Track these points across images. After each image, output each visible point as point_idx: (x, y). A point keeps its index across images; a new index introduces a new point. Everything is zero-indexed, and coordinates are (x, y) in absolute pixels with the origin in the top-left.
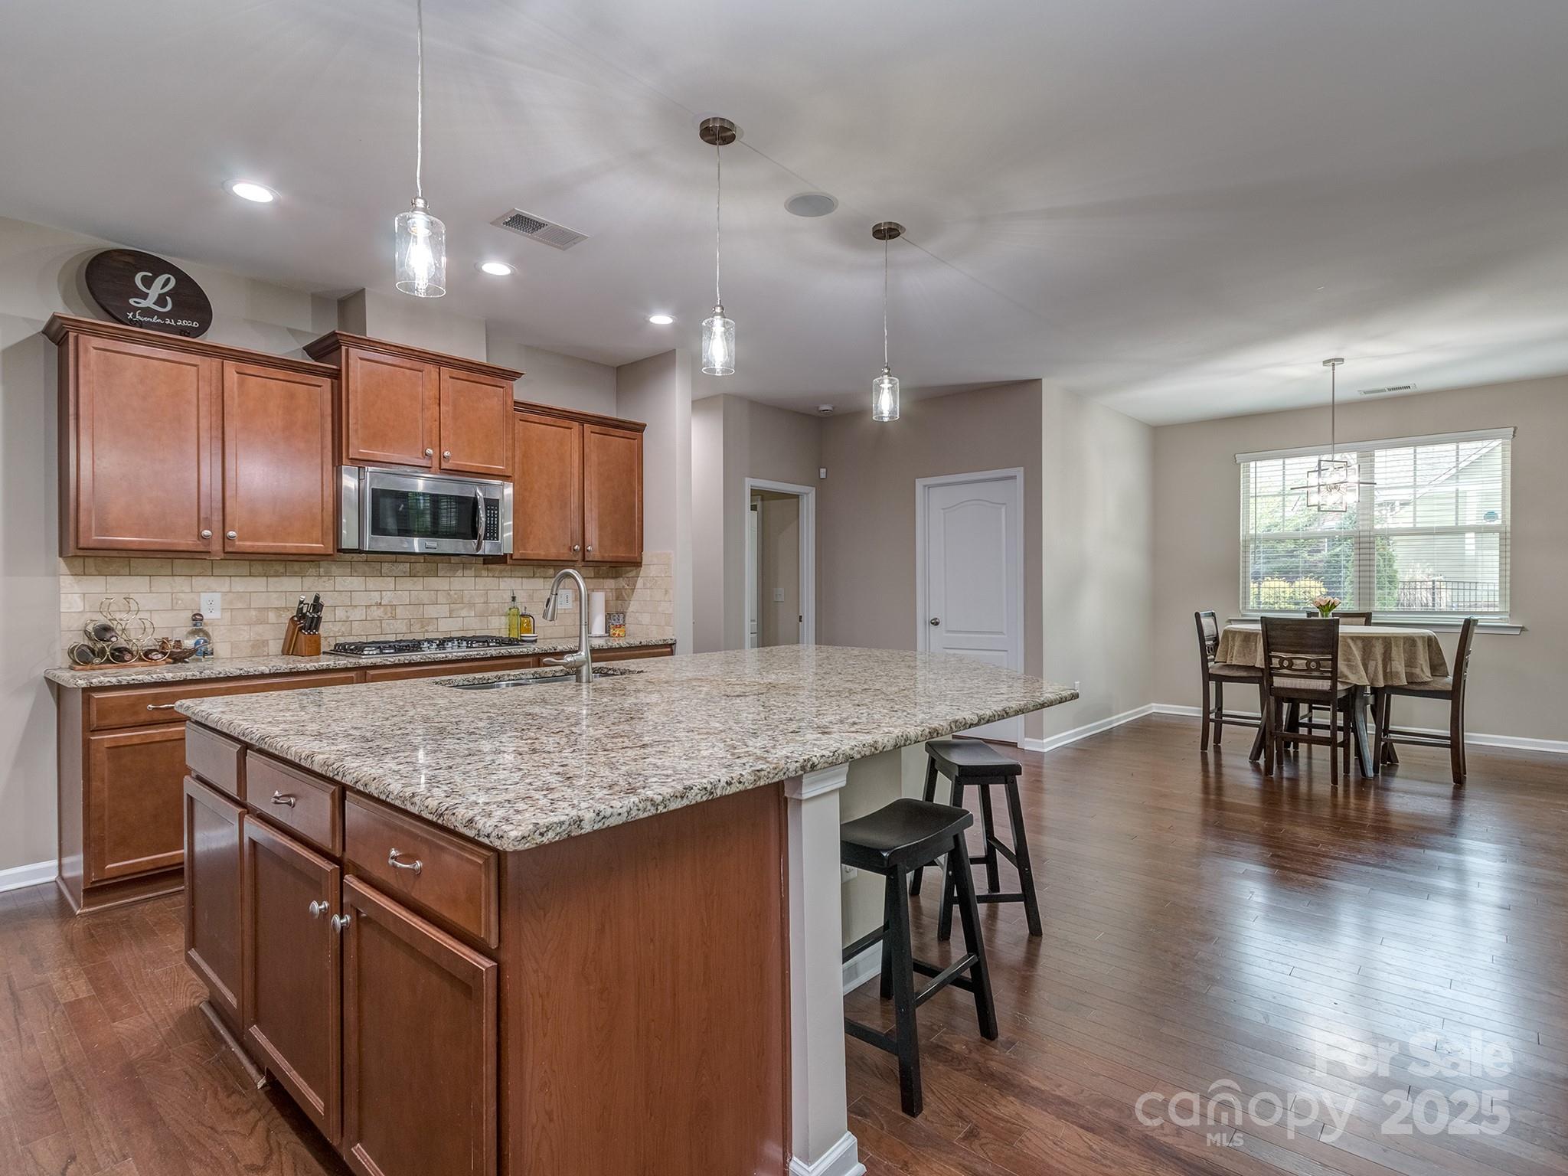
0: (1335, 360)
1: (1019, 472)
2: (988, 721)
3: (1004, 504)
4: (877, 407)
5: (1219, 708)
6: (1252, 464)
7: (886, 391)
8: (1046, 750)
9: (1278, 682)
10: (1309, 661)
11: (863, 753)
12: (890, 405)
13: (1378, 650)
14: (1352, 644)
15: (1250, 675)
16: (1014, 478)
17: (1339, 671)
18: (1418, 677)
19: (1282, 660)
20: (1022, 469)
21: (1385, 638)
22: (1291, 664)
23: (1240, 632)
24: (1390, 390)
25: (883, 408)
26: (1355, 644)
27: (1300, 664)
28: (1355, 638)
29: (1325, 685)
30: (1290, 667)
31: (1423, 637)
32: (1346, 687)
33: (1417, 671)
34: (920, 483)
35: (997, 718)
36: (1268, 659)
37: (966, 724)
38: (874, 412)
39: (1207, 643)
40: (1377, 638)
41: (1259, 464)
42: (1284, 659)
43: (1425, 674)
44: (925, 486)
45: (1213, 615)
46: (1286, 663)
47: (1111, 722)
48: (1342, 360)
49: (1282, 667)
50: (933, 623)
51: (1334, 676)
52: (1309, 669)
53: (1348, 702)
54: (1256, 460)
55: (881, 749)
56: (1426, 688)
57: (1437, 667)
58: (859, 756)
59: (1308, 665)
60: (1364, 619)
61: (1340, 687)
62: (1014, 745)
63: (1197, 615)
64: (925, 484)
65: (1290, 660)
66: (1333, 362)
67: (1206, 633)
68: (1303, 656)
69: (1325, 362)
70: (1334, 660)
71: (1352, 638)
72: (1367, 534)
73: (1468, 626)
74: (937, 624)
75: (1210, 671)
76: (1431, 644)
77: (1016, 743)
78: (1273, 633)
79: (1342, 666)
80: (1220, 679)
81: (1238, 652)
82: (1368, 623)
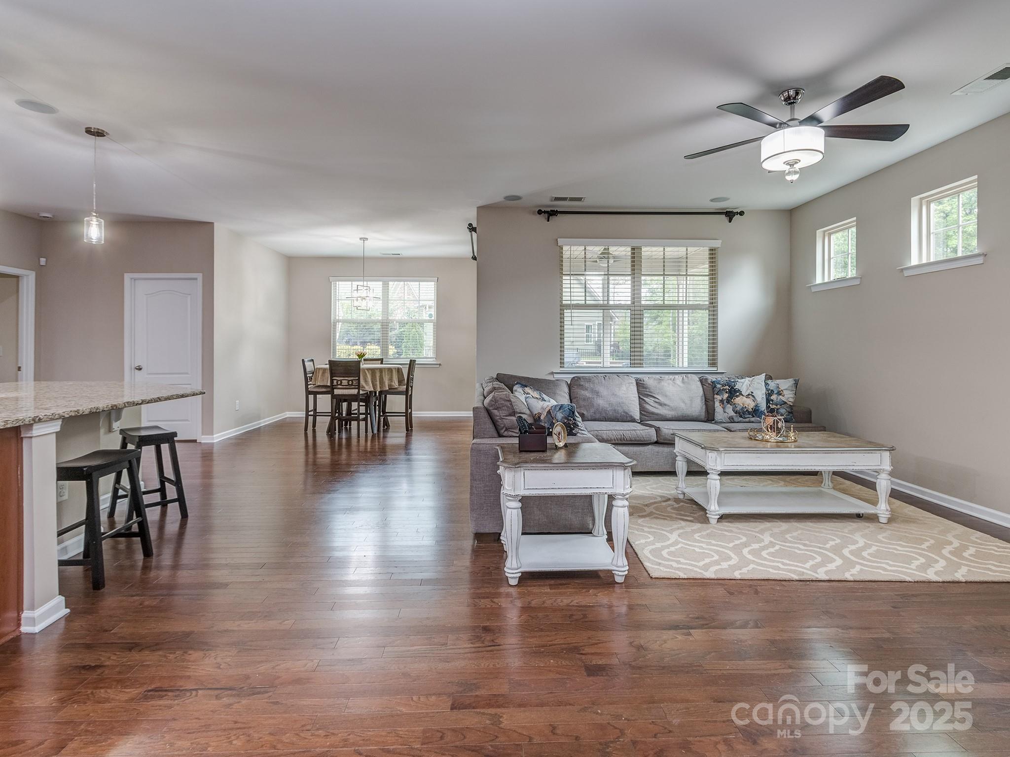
0: (364, 238)
1: (199, 276)
2: (148, 403)
3: (190, 294)
4: (87, 235)
5: (315, 409)
6: (337, 283)
7: (94, 226)
8: (215, 441)
9: (336, 392)
10: (349, 381)
11: (70, 414)
12: (98, 235)
13: (378, 375)
14: (367, 372)
15: (327, 390)
16: (196, 279)
17: (361, 385)
18: (393, 386)
19: (338, 381)
20: (201, 274)
21: (380, 369)
22: (341, 383)
23: (322, 369)
24: (393, 254)
25: (92, 235)
26: (368, 372)
27: (345, 383)
28: (368, 369)
29: (355, 392)
30: (341, 385)
31: (396, 368)
32: (365, 392)
33: (393, 384)
34: (127, 277)
35: (153, 401)
36: (332, 381)
37: (134, 403)
38: (85, 237)
39: (308, 375)
40: (377, 369)
41: (340, 282)
42: (339, 380)
43: (396, 384)
44: (131, 279)
45: (312, 360)
46: (339, 383)
47: (260, 424)
48: (367, 239)
49: (338, 385)
50: (137, 369)
51: (359, 387)
52: (349, 385)
53: (366, 399)
54: (339, 281)
55: (81, 413)
56: (395, 391)
57: (400, 382)
58: (68, 416)
59: (348, 383)
60: (380, 361)
61: (361, 392)
62: (195, 441)
63: (303, 360)
64: (132, 277)
65: (341, 381)
66: (364, 239)
67: (308, 370)
68: (346, 378)
69: (361, 239)
70: (359, 380)
71: (367, 369)
72: (386, 321)
73: (412, 363)
74: (140, 369)
75: (309, 389)
76: (399, 371)
77: (196, 440)
78: (334, 368)
79: (362, 382)
80: (315, 394)
81: (321, 378)
82: (382, 363)
